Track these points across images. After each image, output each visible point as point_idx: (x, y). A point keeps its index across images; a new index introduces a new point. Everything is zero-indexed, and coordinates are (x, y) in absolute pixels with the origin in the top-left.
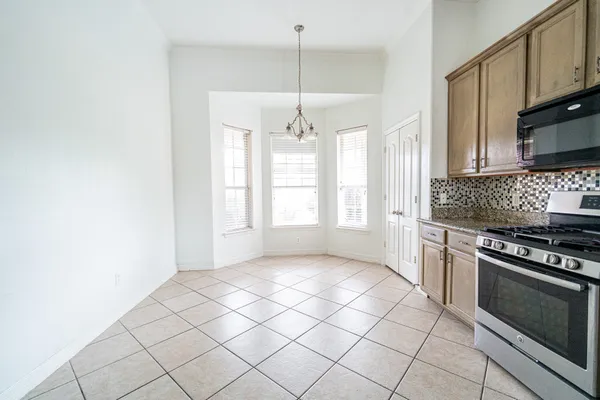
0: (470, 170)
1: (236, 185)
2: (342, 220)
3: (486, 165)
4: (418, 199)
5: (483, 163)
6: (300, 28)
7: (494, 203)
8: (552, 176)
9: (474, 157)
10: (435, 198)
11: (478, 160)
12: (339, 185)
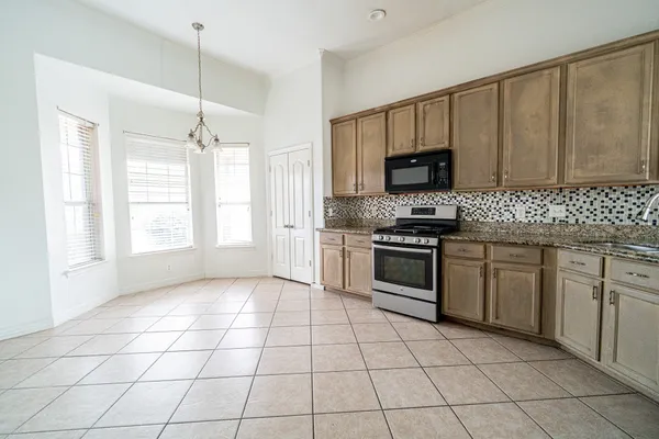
0: (351, 191)
1: (74, 200)
2: (223, 239)
3: (363, 189)
4: (312, 214)
5: (360, 187)
6: (199, 27)
7: (360, 215)
8: (394, 197)
9: (354, 182)
10: (326, 212)
11: (357, 184)
12: (218, 201)
